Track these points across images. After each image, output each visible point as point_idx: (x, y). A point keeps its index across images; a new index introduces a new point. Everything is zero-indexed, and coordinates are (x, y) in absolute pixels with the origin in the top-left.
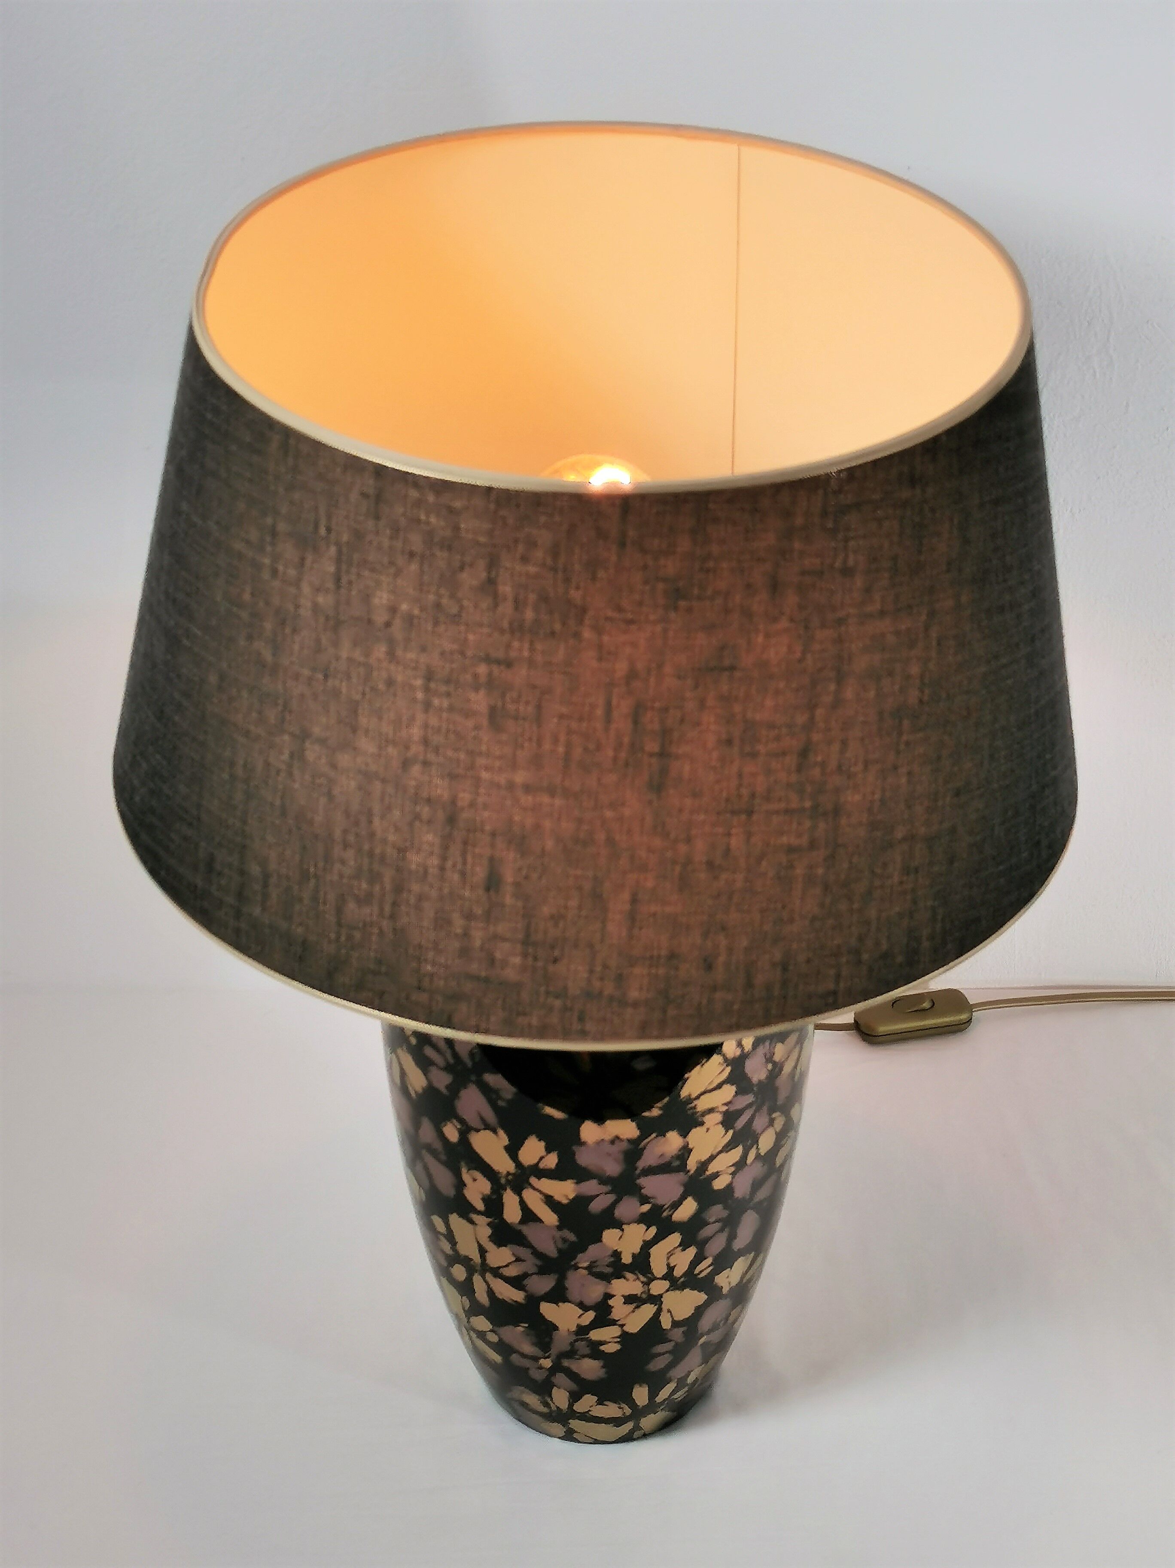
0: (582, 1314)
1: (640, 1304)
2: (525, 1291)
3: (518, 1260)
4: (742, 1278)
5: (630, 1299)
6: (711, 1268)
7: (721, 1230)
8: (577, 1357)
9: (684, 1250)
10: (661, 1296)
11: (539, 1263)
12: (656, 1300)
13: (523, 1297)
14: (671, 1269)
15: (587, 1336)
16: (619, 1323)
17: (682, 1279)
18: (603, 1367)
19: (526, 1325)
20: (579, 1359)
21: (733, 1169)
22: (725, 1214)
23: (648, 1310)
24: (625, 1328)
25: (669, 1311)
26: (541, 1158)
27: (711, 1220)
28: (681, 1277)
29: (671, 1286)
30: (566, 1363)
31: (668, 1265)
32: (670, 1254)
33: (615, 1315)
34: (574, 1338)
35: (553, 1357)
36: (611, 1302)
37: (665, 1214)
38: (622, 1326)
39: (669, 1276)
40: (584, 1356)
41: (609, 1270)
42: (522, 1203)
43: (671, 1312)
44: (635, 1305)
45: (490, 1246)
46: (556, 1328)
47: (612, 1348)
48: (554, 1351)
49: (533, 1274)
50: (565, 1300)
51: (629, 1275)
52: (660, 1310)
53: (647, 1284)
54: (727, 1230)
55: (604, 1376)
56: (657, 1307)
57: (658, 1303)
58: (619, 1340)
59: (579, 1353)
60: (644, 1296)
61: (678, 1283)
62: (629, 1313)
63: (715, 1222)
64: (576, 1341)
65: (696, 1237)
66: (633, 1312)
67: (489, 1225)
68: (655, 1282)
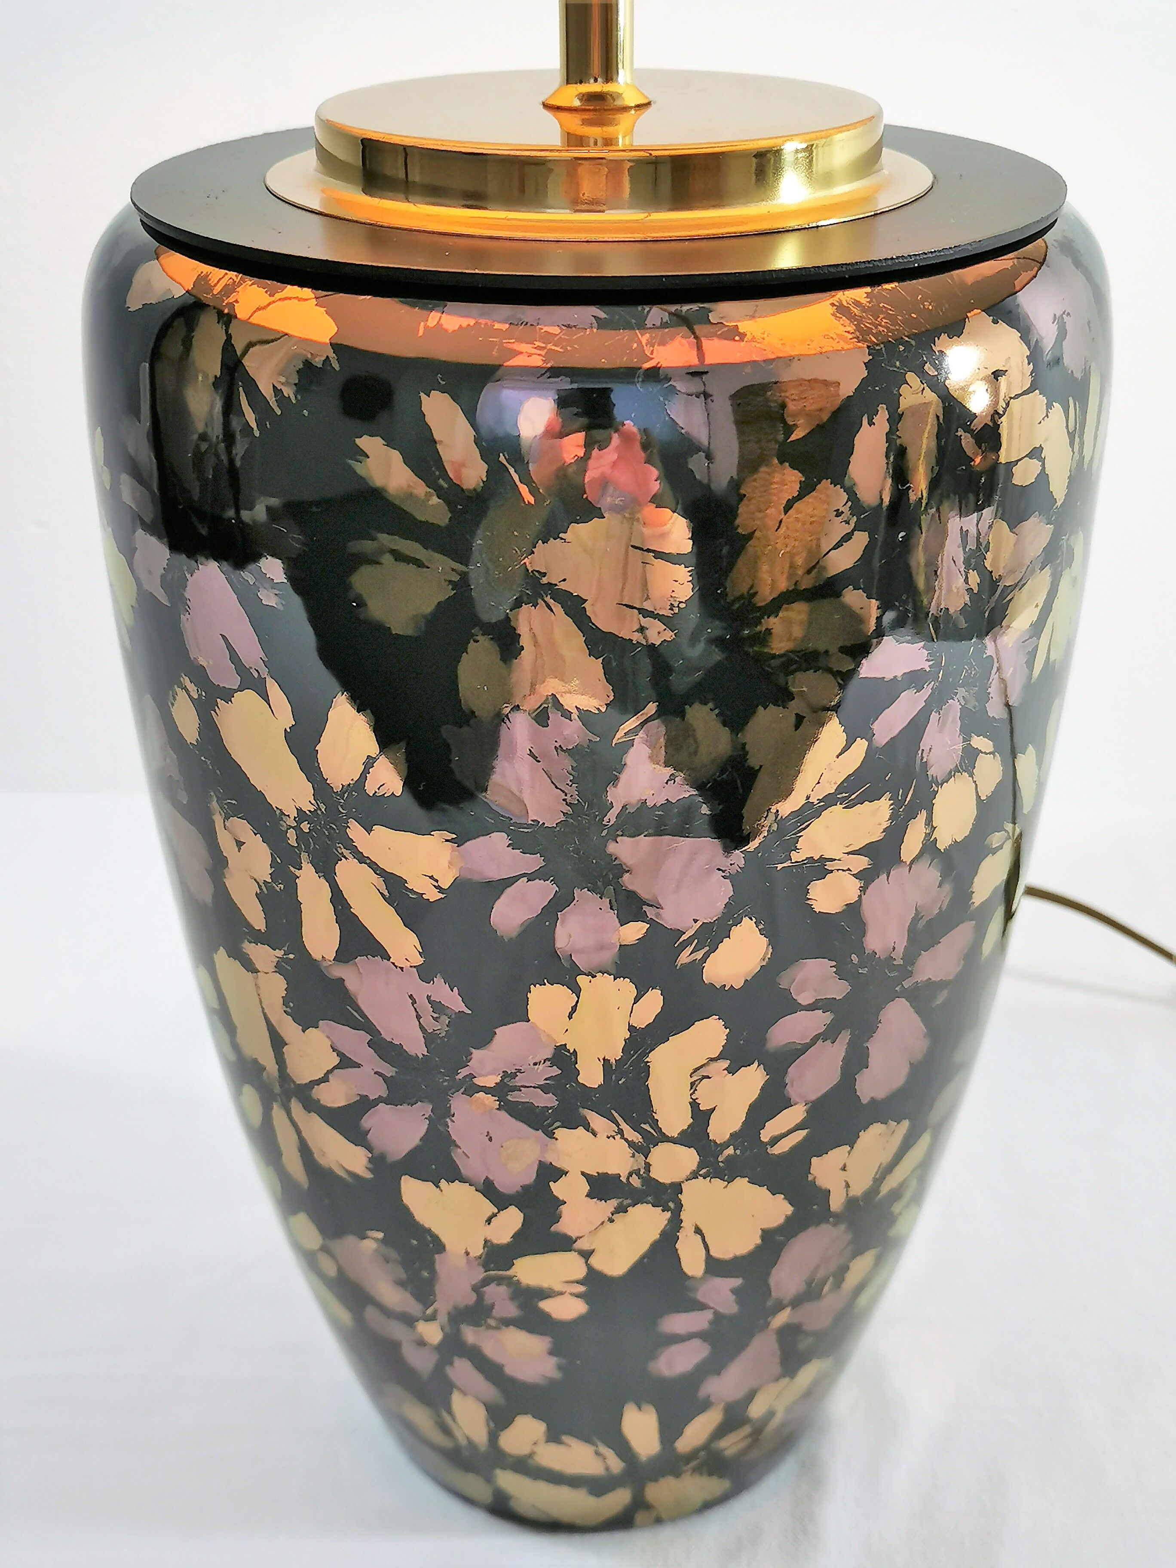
0: (494, 1215)
1: (629, 1201)
2: (369, 1149)
3: (346, 1062)
4: (879, 1180)
5: (604, 1186)
6: (802, 1134)
7: (829, 1034)
8: (492, 1322)
9: (732, 1070)
10: (677, 1188)
11: (389, 1071)
12: (664, 1196)
13: (364, 1160)
14: (701, 1117)
15: (509, 1273)
16: (581, 1245)
17: (730, 1151)
18: (551, 1353)
19: (380, 1235)
20: (497, 1328)
21: (862, 862)
22: (839, 989)
23: (649, 1221)
24: (594, 1261)
25: (698, 1231)
26: (367, 767)
27: (804, 999)
28: (726, 1145)
29: (701, 1166)
30: (470, 1335)
31: (694, 1105)
32: (699, 1075)
33: (570, 1225)
34: (480, 1274)
35: (443, 1317)
36: (558, 1188)
37: (684, 958)
38: (586, 1255)
39: (696, 1135)
40: (507, 1322)
41: (548, 1101)
42: (338, 900)
43: (703, 1235)
44: (613, 1203)
45: (287, 1027)
46: (440, 1247)
47: (567, 1308)
48: (442, 1306)
49: (380, 1100)
50: (455, 1175)
51: (596, 1120)
52: (675, 1223)
53: (642, 1149)
54: (845, 1037)
55: (556, 1375)
56: (668, 1215)
57: (671, 1205)
58: (581, 1289)
59: (495, 1313)
60: (636, 1182)
61: (720, 1159)
62: (603, 1223)
63: (811, 1007)
64: (486, 1282)
65: (764, 1041)
66: (611, 1221)
67: (279, 968)
68: (663, 1147)
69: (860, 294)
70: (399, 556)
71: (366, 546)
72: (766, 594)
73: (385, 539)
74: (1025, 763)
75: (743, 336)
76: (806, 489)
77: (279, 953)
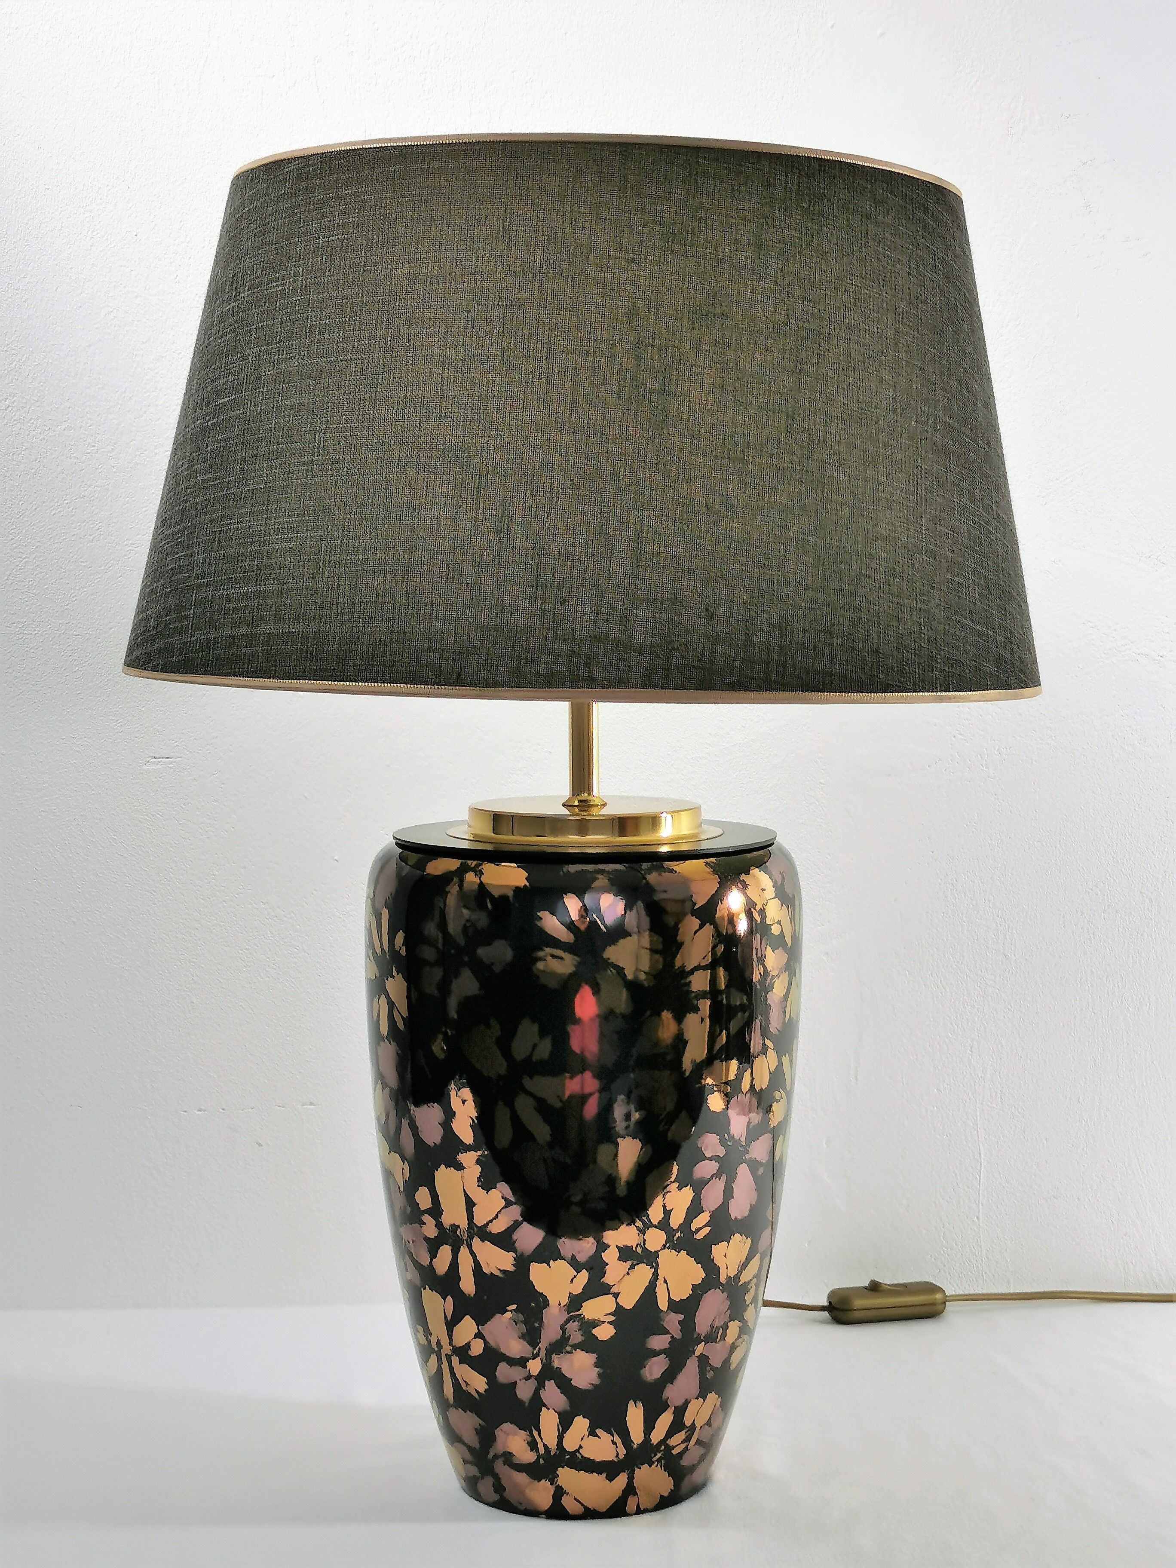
0: (575, 1277)
1: (635, 1262)
2: (515, 1251)
4: (740, 1271)
5: (626, 1253)
6: (708, 1230)
7: (718, 1175)
8: (568, 1349)
9: (680, 1188)
10: (657, 1253)
12: (650, 1258)
13: (512, 1261)
14: (667, 1213)
15: (579, 1313)
16: (614, 1290)
17: (678, 1234)
18: (596, 1365)
19: (515, 1306)
20: (570, 1352)
22: (721, 1152)
23: (644, 1272)
24: (619, 1300)
25: (665, 1282)
26: (535, 1046)
27: (707, 1154)
28: (677, 1230)
29: (667, 1242)
30: (557, 1361)
31: (664, 1206)
33: (610, 1278)
34: (566, 1316)
35: (543, 1353)
36: (605, 1256)
37: (661, 1128)
38: (616, 1295)
39: (664, 1225)
40: (576, 1347)
41: (602, 1205)
42: (514, 1116)
43: (667, 1284)
44: (629, 1263)
45: (478, 1194)
46: (546, 1303)
47: (605, 1332)
48: (543, 1345)
50: (558, 1256)
52: (656, 1275)
53: (642, 1231)
54: (724, 1177)
55: (597, 1381)
56: (653, 1270)
57: (654, 1264)
58: (613, 1318)
59: (571, 1342)
60: (639, 1250)
61: (675, 1238)
62: (625, 1275)
63: (710, 1159)
64: (567, 1321)
65: (691, 1173)
66: (628, 1274)
67: (478, 1162)
68: (652, 1230)
69: (713, 860)
70: (553, 956)
71: (541, 954)
72: (688, 968)
73: (548, 950)
74: (785, 1060)
75: (676, 872)
76: (701, 927)
77: (479, 1153)
